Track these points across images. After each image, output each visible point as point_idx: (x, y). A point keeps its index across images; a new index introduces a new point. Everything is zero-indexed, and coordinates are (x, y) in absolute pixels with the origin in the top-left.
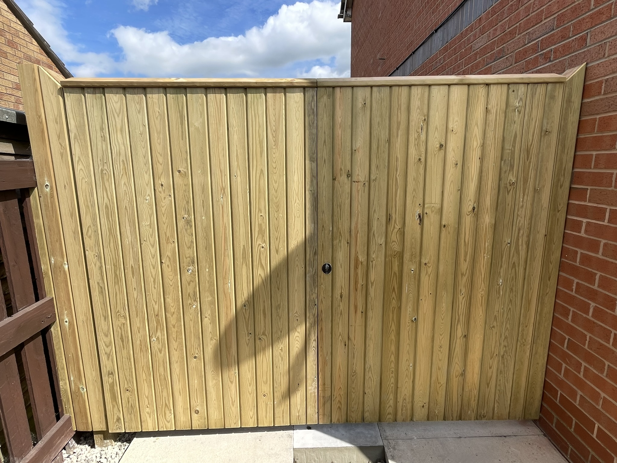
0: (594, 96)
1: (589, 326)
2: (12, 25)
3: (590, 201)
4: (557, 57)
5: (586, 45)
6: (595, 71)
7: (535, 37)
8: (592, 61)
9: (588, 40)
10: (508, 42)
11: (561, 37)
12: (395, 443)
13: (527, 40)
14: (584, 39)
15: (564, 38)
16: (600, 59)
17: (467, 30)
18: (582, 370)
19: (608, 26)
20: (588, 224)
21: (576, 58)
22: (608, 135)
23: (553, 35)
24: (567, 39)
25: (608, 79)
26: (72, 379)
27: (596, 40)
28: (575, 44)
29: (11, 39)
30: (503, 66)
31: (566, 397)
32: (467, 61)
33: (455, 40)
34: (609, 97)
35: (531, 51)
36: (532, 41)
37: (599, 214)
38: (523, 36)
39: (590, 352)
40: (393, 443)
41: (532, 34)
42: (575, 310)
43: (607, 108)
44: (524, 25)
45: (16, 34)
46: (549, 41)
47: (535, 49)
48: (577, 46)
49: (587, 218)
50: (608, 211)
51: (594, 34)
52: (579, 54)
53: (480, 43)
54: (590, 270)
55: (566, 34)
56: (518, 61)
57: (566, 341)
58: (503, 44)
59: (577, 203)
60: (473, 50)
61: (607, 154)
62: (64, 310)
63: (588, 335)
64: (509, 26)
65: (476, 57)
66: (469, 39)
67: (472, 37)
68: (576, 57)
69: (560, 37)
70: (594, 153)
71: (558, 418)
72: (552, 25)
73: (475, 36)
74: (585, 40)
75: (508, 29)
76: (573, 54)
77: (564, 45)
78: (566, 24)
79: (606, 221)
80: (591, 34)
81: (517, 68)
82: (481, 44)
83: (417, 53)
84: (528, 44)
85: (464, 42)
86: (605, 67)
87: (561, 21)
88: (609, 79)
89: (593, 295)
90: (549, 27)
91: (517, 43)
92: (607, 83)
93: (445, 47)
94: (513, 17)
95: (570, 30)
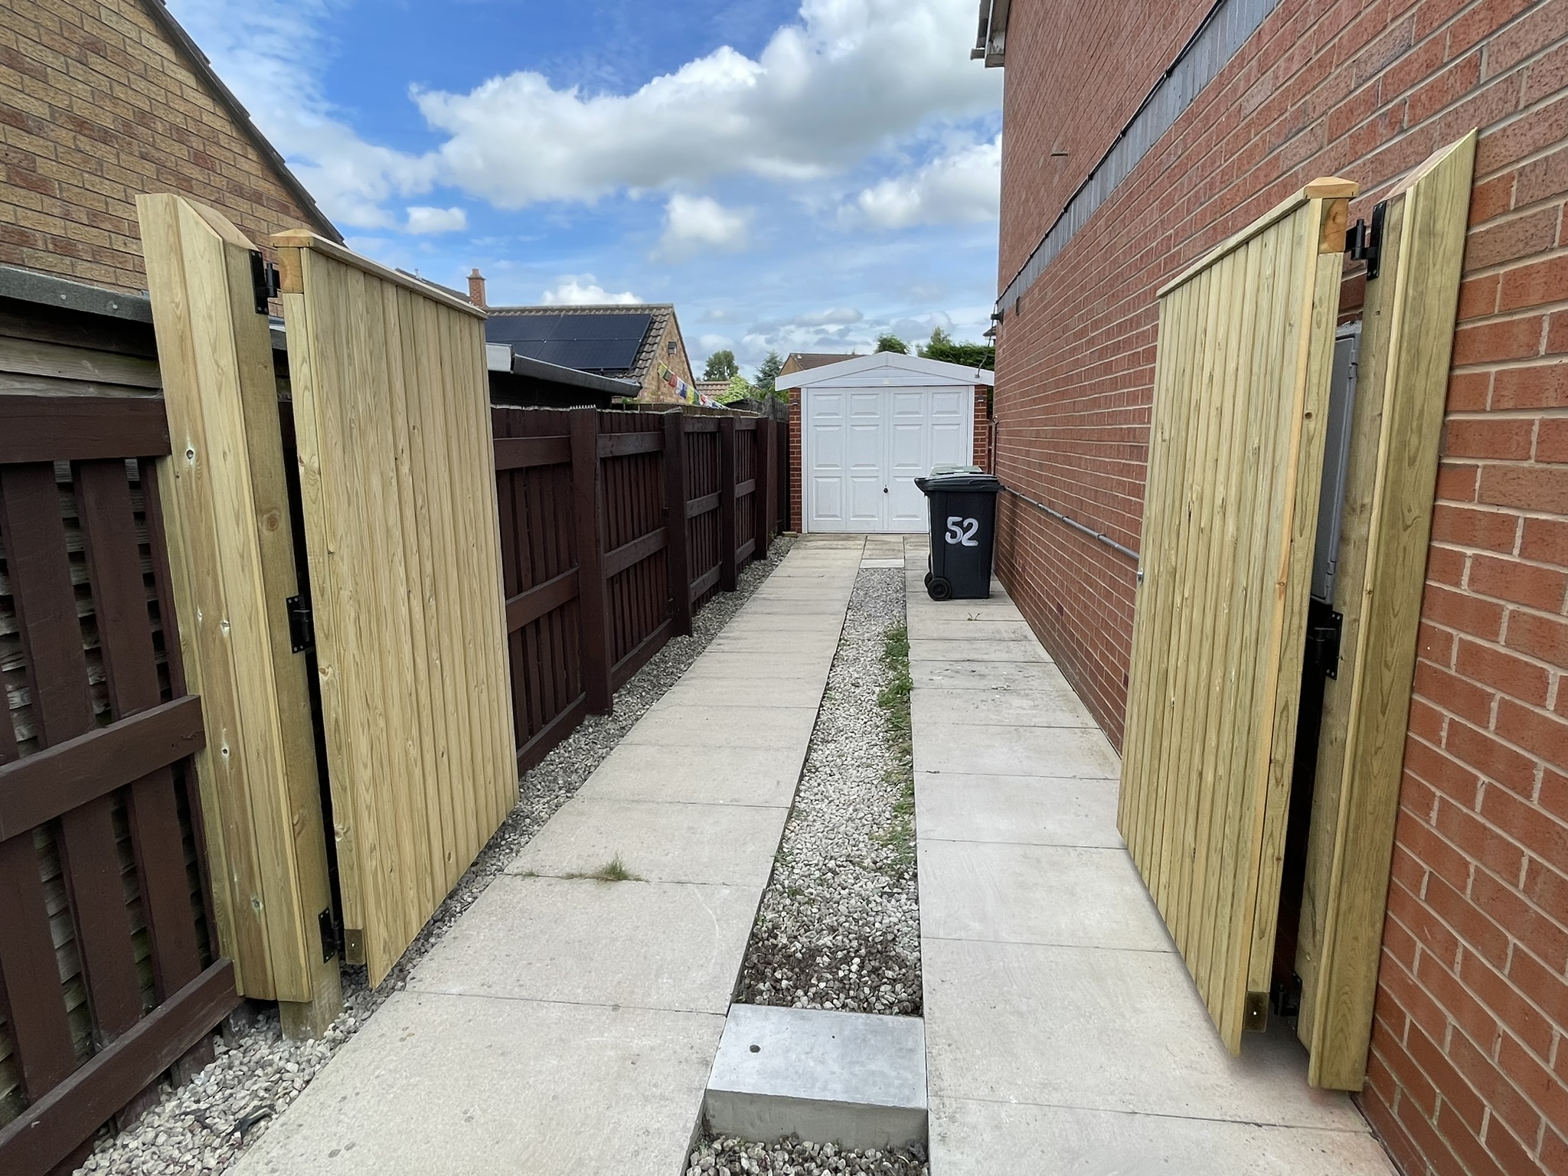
0: (1493, 218)
1: (1476, 838)
2: (205, 119)
3: (1480, 502)
4: (1417, 118)
5: (1479, 81)
6: (1497, 150)
7: (1370, 70)
8: (1490, 122)
9: (1483, 68)
10: (1314, 88)
11: (1425, 65)
12: (959, 1105)
13: (1353, 82)
14: (1474, 65)
15: (1432, 66)
16: (1508, 116)
17: (1231, 66)
18: (1459, 957)
19: (1527, 27)
20: (1476, 558)
21: (1457, 119)
22: (1523, 319)
23: (1408, 61)
24: (1438, 69)
25: (1524, 167)
26: (236, 880)
27: (1501, 67)
28: (1455, 81)
29: (201, 148)
30: (1303, 152)
31: (1423, 1031)
32: (1230, 146)
33: (1208, 93)
34: (1527, 217)
35: (1362, 108)
36: (1365, 81)
37: (1499, 532)
38: (1346, 69)
39: (1475, 910)
40: (951, 1105)
41: (1366, 62)
42: (1444, 796)
43: (1521, 246)
44: (1350, 41)
45: (213, 138)
46: (1400, 80)
47: (1370, 103)
48: (1458, 84)
49: (1477, 546)
50: (1521, 522)
51: (1496, 49)
52: (1462, 106)
53: (1257, 98)
54: (1479, 685)
55: (1436, 55)
56: (1334, 137)
57: (1426, 878)
58: (1305, 95)
59: (1453, 505)
60: (1242, 115)
61: (1521, 371)
62: (221, 726)
63: (1473, 863)
64: (1317, 46)
65: (1249, 132)
66: (1235, 89)
67: (1242, 83)
68: (1456, 116)
69: (1422, 65)
70: (1494, 369)
71: (1405, 1090)
72: (1406, 35)
73: (1248, 77)
74: (1477, 67)
75: (1317, 53)
76: (1451, 108)
77: (1432, 86)
78: (1436, 30)
79: (1516, 551)
80: (1489, 50)
81: (1333, 154)
82: (1259, 99)
83: (1131, 133)
84: (1356, 89)
85: (1225, 95)
86: (1519, 135)
87: (1425, 24)
88: (1528, 169)
89: (1482, 752)
90: (1401, 41)
91: (1334, 90)
92: (1523, 178)
93: (1187, 114)
94: (1327, 22)
95: (1444, 45)
